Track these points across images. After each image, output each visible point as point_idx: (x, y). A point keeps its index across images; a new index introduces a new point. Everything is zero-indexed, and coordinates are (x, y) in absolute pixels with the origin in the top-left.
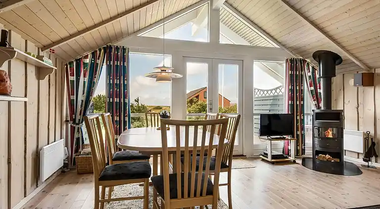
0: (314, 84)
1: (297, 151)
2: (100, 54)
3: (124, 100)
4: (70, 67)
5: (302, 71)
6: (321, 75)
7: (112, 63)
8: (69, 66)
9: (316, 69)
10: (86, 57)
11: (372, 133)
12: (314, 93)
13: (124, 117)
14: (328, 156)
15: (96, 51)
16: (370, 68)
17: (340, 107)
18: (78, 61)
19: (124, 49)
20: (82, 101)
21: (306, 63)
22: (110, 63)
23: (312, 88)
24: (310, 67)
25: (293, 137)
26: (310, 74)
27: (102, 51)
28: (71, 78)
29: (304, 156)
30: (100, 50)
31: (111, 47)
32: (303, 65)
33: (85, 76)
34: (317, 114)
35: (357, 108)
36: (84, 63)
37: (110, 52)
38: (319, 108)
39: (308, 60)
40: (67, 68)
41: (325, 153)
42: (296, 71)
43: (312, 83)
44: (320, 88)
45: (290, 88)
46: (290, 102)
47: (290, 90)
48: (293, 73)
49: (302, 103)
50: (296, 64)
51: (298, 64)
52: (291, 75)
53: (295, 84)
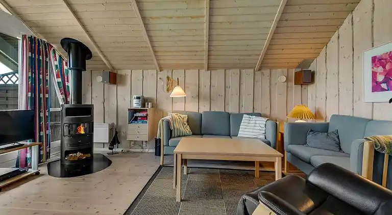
0: (61, 75)
1: (40, 157)
5: (47, 57)
6: (71, 67)
9: (64, 60)
11: (115, 123)
12: (62, 85)
14: (79, 154)
16: (114, 68)
17: (88, 102)
21: (52, 49)
23: (60, 80)
24: (57, 55)
25: (35, 141)
26: (57, 63)
29: (49, 160)
32: (47, 50)
34: (67, 109)
35: (104, 103)
38: (67, 102)
39: (55, 46)
41: (75, 151)
42: (39, 55)
43: (59, 73)
44: (68, 81)
45: (30, 75)
46: (29, 94)
47: (29, 77)
48: (35, 56)
49: (47, 96)
50: (39, 45)
51: (42, 47)
52: (31, 58)
53: (37, 71)
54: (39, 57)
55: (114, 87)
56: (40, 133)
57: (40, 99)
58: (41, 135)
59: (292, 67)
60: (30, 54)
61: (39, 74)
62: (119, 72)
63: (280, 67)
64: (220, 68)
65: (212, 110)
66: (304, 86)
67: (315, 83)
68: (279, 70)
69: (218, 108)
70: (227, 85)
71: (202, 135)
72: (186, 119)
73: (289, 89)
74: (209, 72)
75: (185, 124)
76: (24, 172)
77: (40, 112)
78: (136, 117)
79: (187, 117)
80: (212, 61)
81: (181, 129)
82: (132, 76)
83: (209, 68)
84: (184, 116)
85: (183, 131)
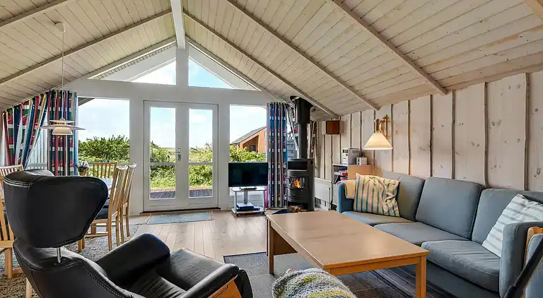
2: (42, 100)
3: (69, 150)
4: (9, 114)
7: (54, 109)
8: (7, 113)
10: (27, 103)
13: (69, 167)
14: (296, 207)
15: (38, 97)
18: (17, 109)
19: (70, 94)
20: (21, 150)
22: (52, 109)
27: (45, 96)
28: (9, 126)
30: (42, 95)
31: (53, 92)
33: (24, 124)
34: (289, 163)
36: (23, 110)
37: (53, 97)
40: (5, 115)
41: (295, 204)
45: (270, 135)
46: (270, 150)
48: (274, 118)
50: (277, 108)
51: (280, 109)
52: (271, 121)
53: (276, 130)
54: (277, 118)
55: (338, 137)
56: (278, 182)
57: (278, 153)
60: (270, 118)
61: (277, 132)
62: (343, 119)
69: (471, 172)
70: (491, 119)
71: (416, 221)
72: (395, 187)
74: (451, 94)
75: (388, 196)
76: (257, 209)
77: (278, 164)
78: (339, 176)
79: (397, 185)
80: (439, 76)
81: (370, 201)
82: (351, 122)
83: (445, 89)
84: (392, 181)
85: (375, 205)
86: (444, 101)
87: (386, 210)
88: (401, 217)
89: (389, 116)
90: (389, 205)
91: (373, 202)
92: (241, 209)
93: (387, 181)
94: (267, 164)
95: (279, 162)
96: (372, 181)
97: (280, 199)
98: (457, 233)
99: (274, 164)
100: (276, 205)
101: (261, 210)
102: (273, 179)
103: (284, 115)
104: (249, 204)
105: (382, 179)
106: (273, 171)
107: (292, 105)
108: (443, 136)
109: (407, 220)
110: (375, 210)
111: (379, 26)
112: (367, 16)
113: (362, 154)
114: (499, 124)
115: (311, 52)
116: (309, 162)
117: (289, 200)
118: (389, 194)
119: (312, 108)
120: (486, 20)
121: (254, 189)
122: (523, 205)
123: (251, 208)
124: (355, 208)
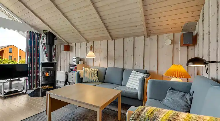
14: (47, 86)
16: (68, 43)
23: (46, 50)
26: (44, 42)
29: (38, 87)
32: (39, 36)
45: (29, 49)
46: (29, 57)
47: (29, 50)
48: (32, 40)
49: (38, 58)
50: (34, 35)
51: (36, 36)
52: (30, 41)
53: (33, 47)
54: (34, 40)
55: (69, 52)
56: (34, 75)
57: (34, 59)
58: (35, 75)
59: (178, 32)
60: (29, 39)
61: (34, 48)
62: (71, 45)
63: (167, 33)
64: (121, 38)
65: (115, 67)
66: (190, 48)
67: (198, 45)
68: (166, 35)
69: (119, 65)
70: (125, 49)
71: (104, 82)
72: (96, 72)
73: (175, 51)
74: (114, 41)
75: (95, 75)
76: (21, 91)
77: (34, 65)
78: (72, 69)
79: (97, 71)
80: (112, 34)
81: (89, 78)
82: (76, 46)
83: (112, 39)
84: (96, 69)
85: (91, 79)
86: (111, 42)
87: (95, 80)
88: (99, 82)
89: (93, 45)
90: (95, 78)
91: (90, 78)
92: (8, 93)
93: (94, 69)
94: (27, 65)
95: (35, 64)
96: (89, 70)
97: (35, 83)
98: (118, 84)
99: (31, 65)
100: (33, 87)
101: (24, 91)
102: (31, 73)
103: (38, 39)
104: (13, 89)
105: (92, 69)
106: (31, 68)
107: (43, 35)
108: (111, 53)
109: (101, 83)
110: (91, 81)
111: (99, 10)
112: (96, 4)
113: (81, 60)
114: (127, 51)
115: (65, 11)
116: (55, 64)
117: (43, 83)
118: (95, 74)
119: (55, 38)
120: (131, 19)
121: (18, 80)
122: (135, 73)
123: (17, 91)
124: (83, 81)
